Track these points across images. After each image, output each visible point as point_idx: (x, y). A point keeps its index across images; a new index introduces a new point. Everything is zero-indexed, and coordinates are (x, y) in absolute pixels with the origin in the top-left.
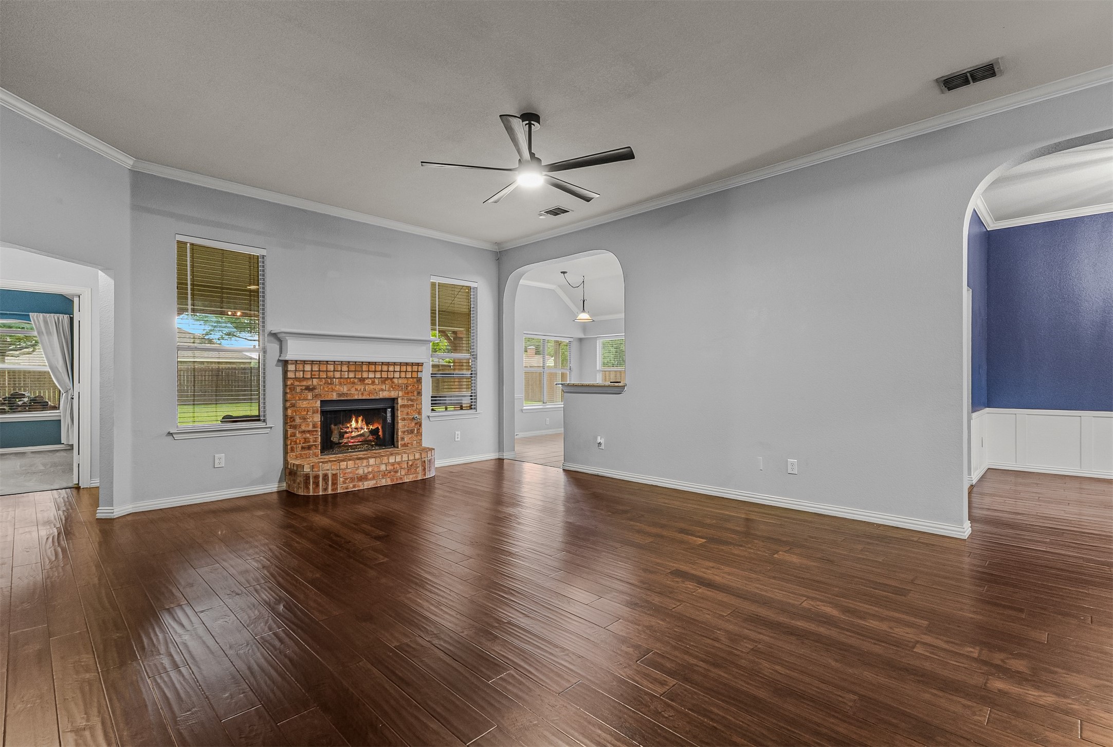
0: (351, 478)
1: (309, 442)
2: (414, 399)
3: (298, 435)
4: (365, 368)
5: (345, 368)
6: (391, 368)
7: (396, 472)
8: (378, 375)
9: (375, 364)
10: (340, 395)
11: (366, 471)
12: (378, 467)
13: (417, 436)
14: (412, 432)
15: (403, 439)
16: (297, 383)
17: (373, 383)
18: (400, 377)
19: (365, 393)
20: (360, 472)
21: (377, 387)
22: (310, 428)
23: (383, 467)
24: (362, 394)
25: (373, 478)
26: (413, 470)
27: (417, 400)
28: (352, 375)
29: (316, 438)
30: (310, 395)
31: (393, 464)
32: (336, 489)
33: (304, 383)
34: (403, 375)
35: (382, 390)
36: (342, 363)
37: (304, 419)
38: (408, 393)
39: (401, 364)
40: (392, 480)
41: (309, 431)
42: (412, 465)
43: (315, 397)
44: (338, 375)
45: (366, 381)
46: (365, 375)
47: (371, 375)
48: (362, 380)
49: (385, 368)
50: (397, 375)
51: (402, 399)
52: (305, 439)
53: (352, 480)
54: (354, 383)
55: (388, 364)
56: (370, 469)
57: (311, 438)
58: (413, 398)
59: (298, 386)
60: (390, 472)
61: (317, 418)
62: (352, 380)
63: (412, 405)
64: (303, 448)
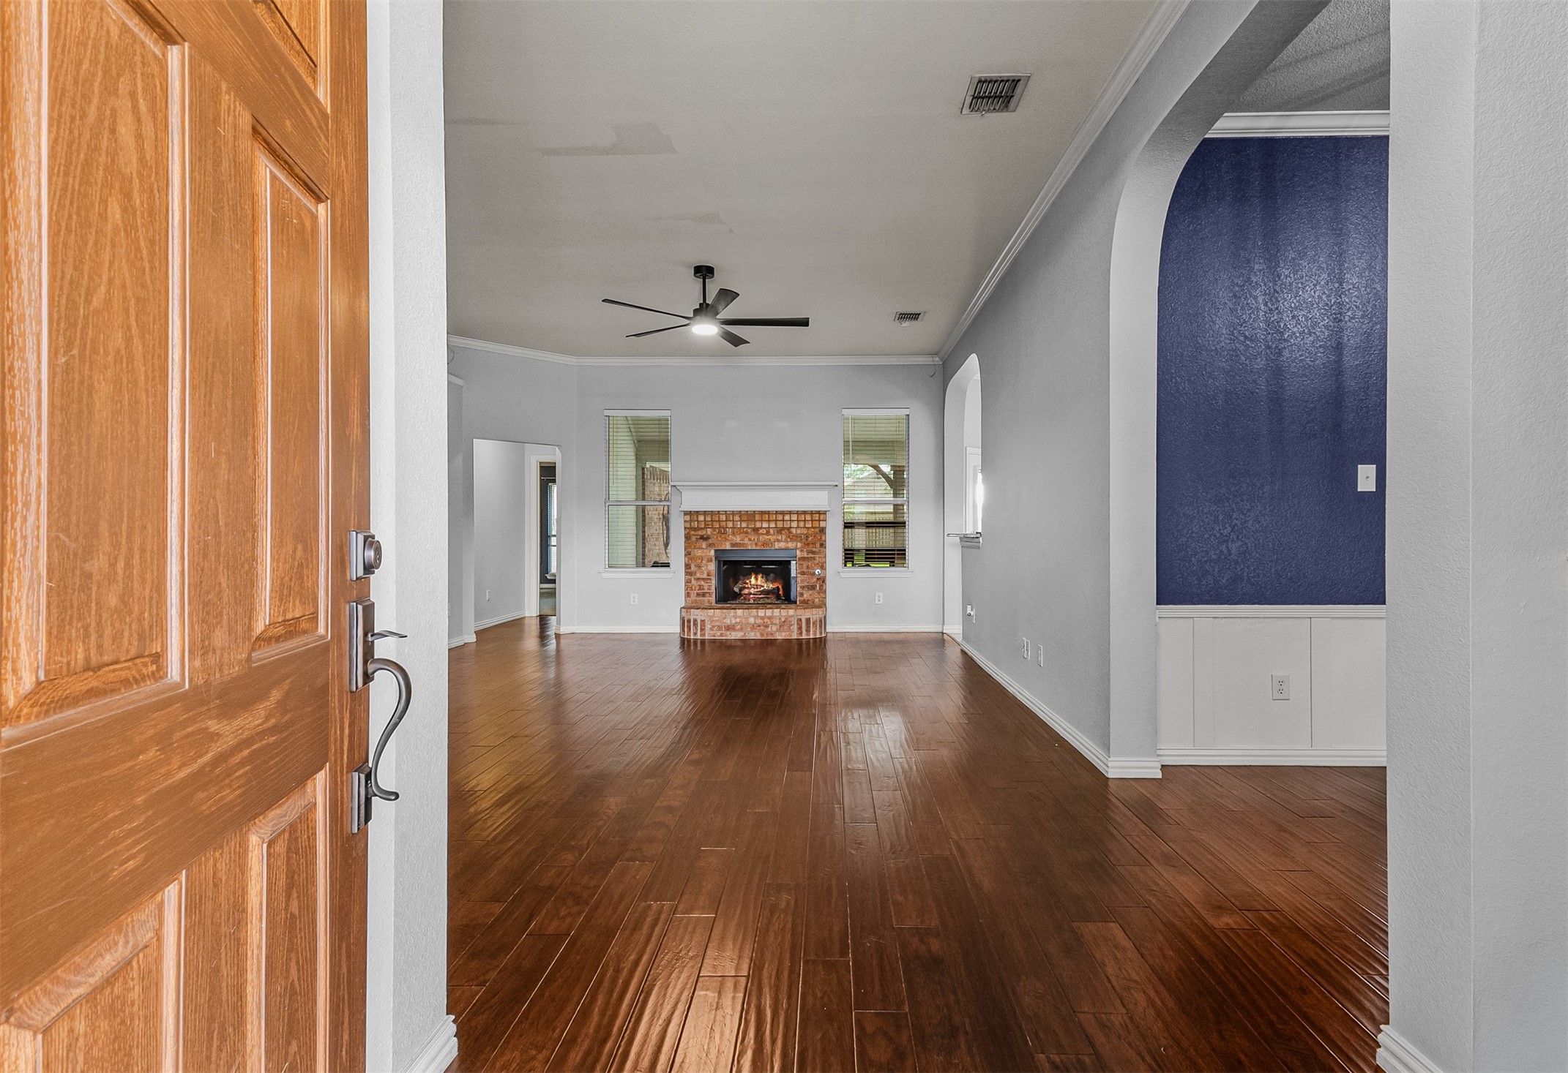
0: (718, 626)
1: (703, 589)
2: (816, 551)
3: (693, 582)
4: (757, 517)
5: (737, 518)
6: (787, 517)
7: (767, 626)
8: (773, 525)
9: (768, 513)
10: (733, 545)
11: (734, 622)
12: (747, 618)
13: (819, 593)
14: (813, 588)
15: (802, 595)
16: (693, 533)
17: (768, 533)
18: (798, 527)
19: (760, 544)
20: (728, 621)
21: (772, 538)
22: (705, 576)
23: (752, 620)
24: (756, 544)
25: (741, 629)
26: (786, 627)
27: (819, 552)
28: (744, 525)
29: (710, 586)
30: (704, 545)
31: (762, 618)
32: (704, 635)
33: (700, 533)
34: (802, 524)
35: (778, 541)
36: (733, 513)
37: (699, 567)
38: (808, 544)
39: (798, 513)
40: (762, 635)
41: (703, 579)
42: (784, 622)
43: (710, 545)
44: (730, 524)
45: (761, 531)
46: (758, 525)
47: (765, 525)
48: (756, 530)
49: (780, 517)
50: (794, 524)
51: (802, 551)
52: (700, 586)
53: (719, 628)
54: (747, 533)
55: (783, 513)
56: (738, 620)
57: (706, 586)
58: (814, 549)
59: (694, 535)
60: (760, 626)
61: (712, 567)
62: (745, 530)
63: (814, 558)
64: (698, 595)
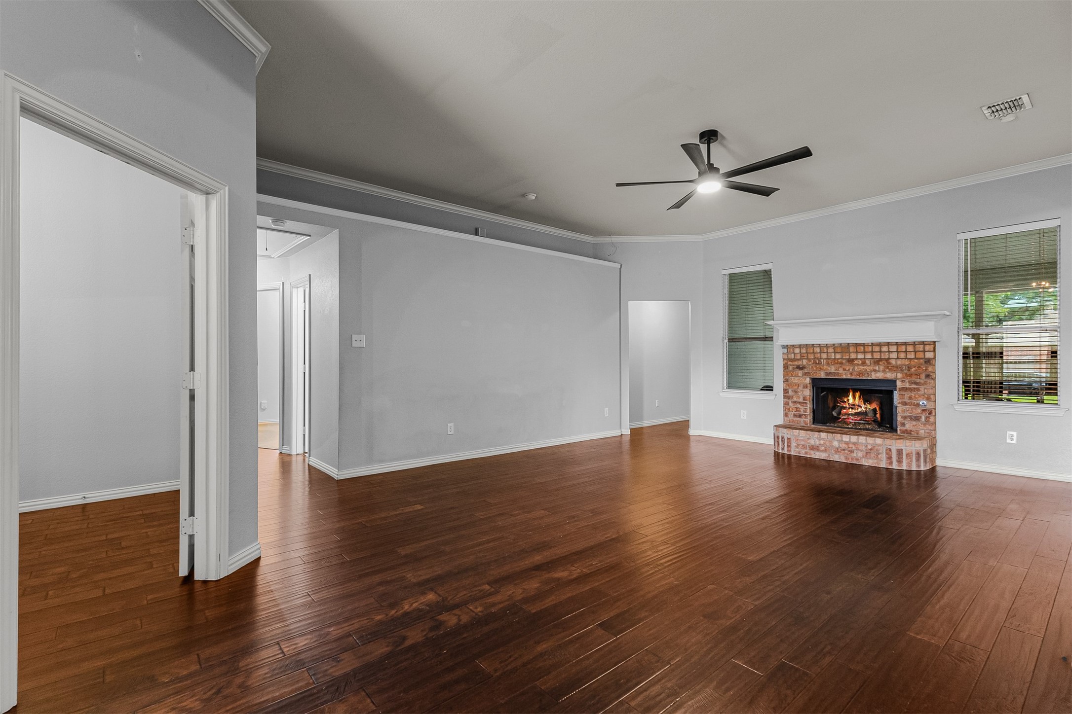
0: (803, 445)
1: (800, 411)
2: (920, 383)
3: (791, 404)
4: (852, 349)
5: (831, 350)
6: (885, 349)
7: (852, 452)
8: (869, 356)
9: (863, 345)
10: (827, 374)
11: (818, 443)
12: (831, 442)
13: (925, 425)
14: (917, 419)
15: (903, 425)
16: (790, 363)
17: (864, 364)
18: (898, 358)
19: (855, 373)
20: (812, 442)
21: (868, 368)
22: (801, 400)
23: (836, 444)
24: (851, 374)
25: (825, 451)
26: (872, 455)
27: (925, 383)
28: (838, 356)
29: (805, 409)
30: (800, 373)
31: (847, 443)
32: (790, 451)
33: (796, 363)
34: (902, 355)
35: (875, 371)
36: (827, 346)
37: (796, 392)
38: (911, 375)
39: (897, 344)
40: (847, 458)
41: (800, 403)
42: (871, 449)
43: (806, 374)
44: (824, 356)
45: (856, 362)
46: (853, 356)
47: (860, 356)
48: (851, 361)
49: (877, 349)
50: (894, 355)
51: (903, 381)
52: (796, 408)
53: (804, 447)
54: (841, 363)
55: (880, 345)
56: (822, 442)
57: (802, 408)
58: (918, 381)
59: (791, 365)
60: (844, 450)
61: (808, 393)
62: (839, 361)
63: (918, 390)
64: (795, 415)
